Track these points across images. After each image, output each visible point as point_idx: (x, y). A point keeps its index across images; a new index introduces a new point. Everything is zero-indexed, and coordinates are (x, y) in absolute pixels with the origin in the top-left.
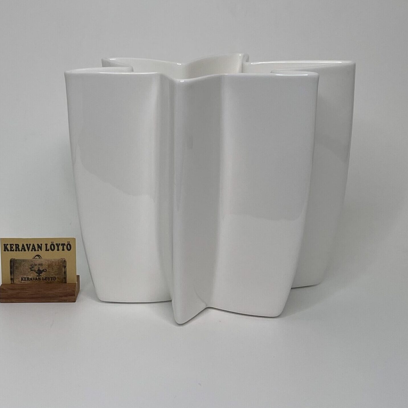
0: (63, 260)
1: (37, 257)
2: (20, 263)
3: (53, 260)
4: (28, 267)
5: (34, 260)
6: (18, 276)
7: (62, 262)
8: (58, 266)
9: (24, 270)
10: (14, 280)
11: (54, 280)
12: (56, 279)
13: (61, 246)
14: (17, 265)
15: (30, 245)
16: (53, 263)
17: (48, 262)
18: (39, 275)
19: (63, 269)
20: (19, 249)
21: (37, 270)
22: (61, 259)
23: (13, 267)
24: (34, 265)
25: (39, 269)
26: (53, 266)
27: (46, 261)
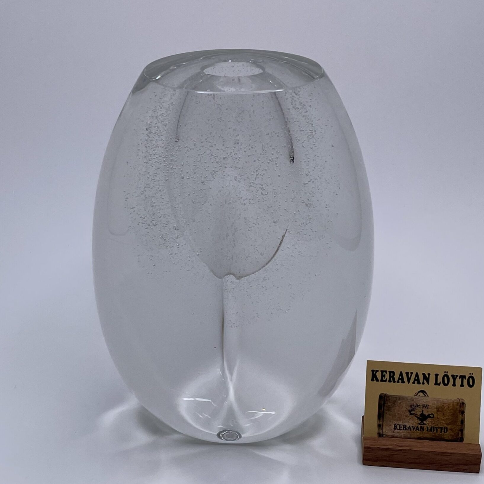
0: (461, 402)
1: (421, 394)
2: (395, 401)
3: (446, 401)
4: (406, 408)
5: (416, 398)
6: (390, 422)
7: (460, 404)
8: (451, 411)
9: (399, 412)
10: (384, 427)
11: (444, 431)
12: (448, 431)
13: (460, 379)
14: (389, 404)
15: (412, 373)
16: (445, 405)
17: (437, 402)
18: (422, 423)
19: (460, 416)
20: (394, 379)
21: (419, 414)
22: (458, 399)
23: (383, 405)
24: (416, 407)
25: (422, 413)
26: (445, 411)
27: (434, 400)
